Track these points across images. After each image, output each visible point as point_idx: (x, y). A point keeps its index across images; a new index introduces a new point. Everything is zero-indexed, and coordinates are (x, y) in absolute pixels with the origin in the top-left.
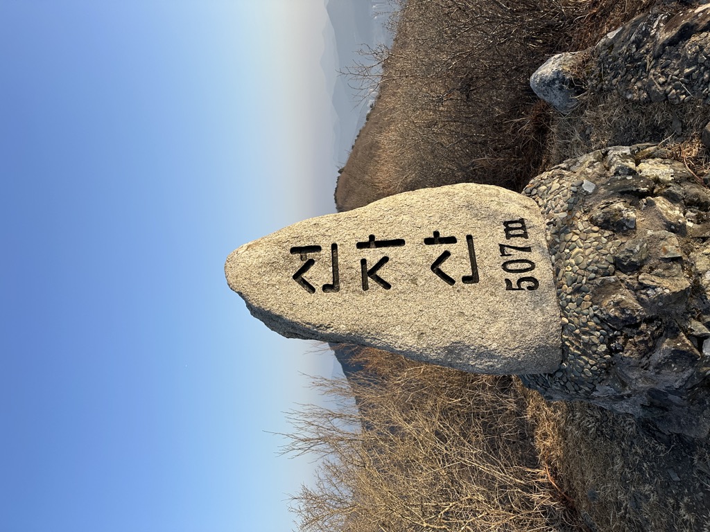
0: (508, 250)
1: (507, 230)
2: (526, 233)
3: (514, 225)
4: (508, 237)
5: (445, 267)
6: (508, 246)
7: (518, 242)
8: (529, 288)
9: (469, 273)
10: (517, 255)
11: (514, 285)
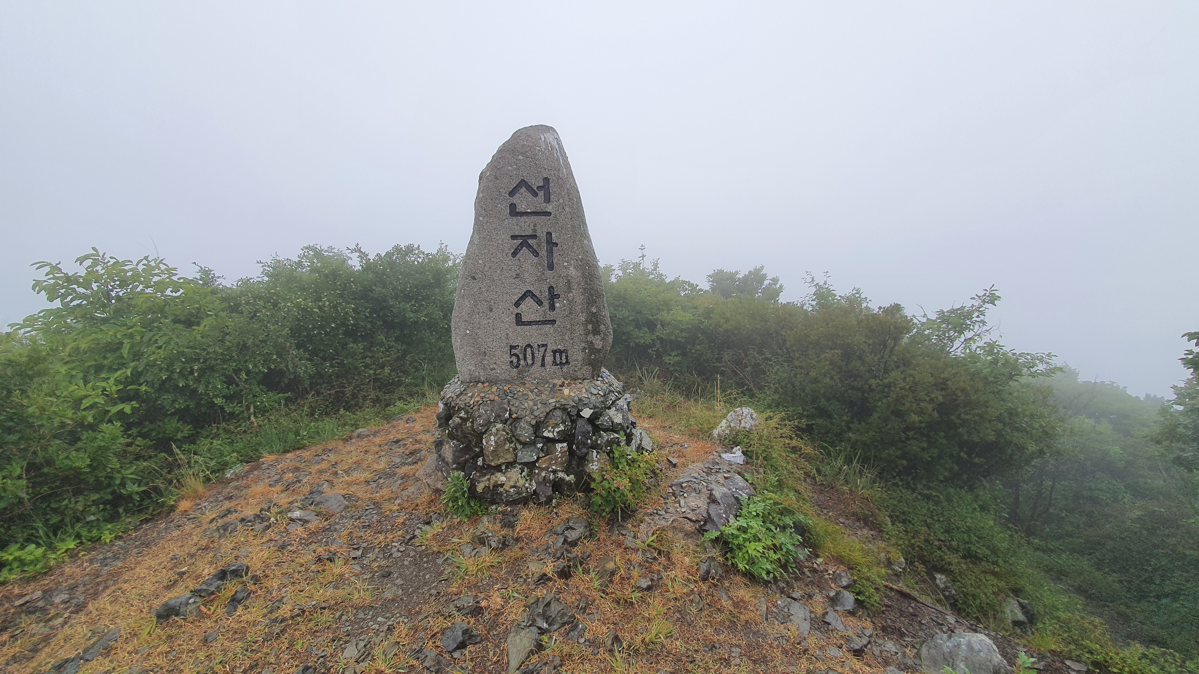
0: (544, 349)
1: (561, 352)
2: (557, 365)
3: (564, 357)
4: (554, 352)
5: (529, 301)
6: (546, 350)
7: (549, 359)
8: (512, 362)
9: (524, 319)
10: (539, 355)
11: (514, 351)
